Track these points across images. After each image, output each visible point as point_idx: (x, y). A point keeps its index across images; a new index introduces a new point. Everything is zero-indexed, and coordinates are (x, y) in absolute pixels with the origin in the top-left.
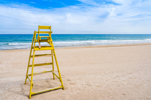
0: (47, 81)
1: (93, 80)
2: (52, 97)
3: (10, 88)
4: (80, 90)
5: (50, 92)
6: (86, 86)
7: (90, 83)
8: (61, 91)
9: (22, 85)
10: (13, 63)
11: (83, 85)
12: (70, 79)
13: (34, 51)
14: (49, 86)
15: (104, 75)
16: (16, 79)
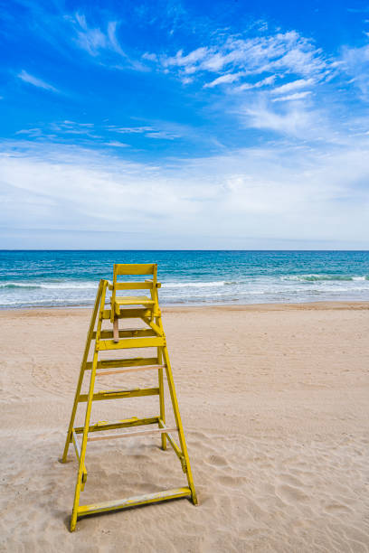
0: (137, 457)
1: (313, 470)
2: (151, 537)
3: (14, 473)
4: (257, 513)
5: (146, 509)
6: (285, 501)
7: (301, 485)
8: (184, 512)
9: (52, 464)
10: (34, 366)
11: (271, 489)
12: (223, 456)
13: (97, 352)
14: (141, 481)
15: (359, 448)
16: (37, 436)
